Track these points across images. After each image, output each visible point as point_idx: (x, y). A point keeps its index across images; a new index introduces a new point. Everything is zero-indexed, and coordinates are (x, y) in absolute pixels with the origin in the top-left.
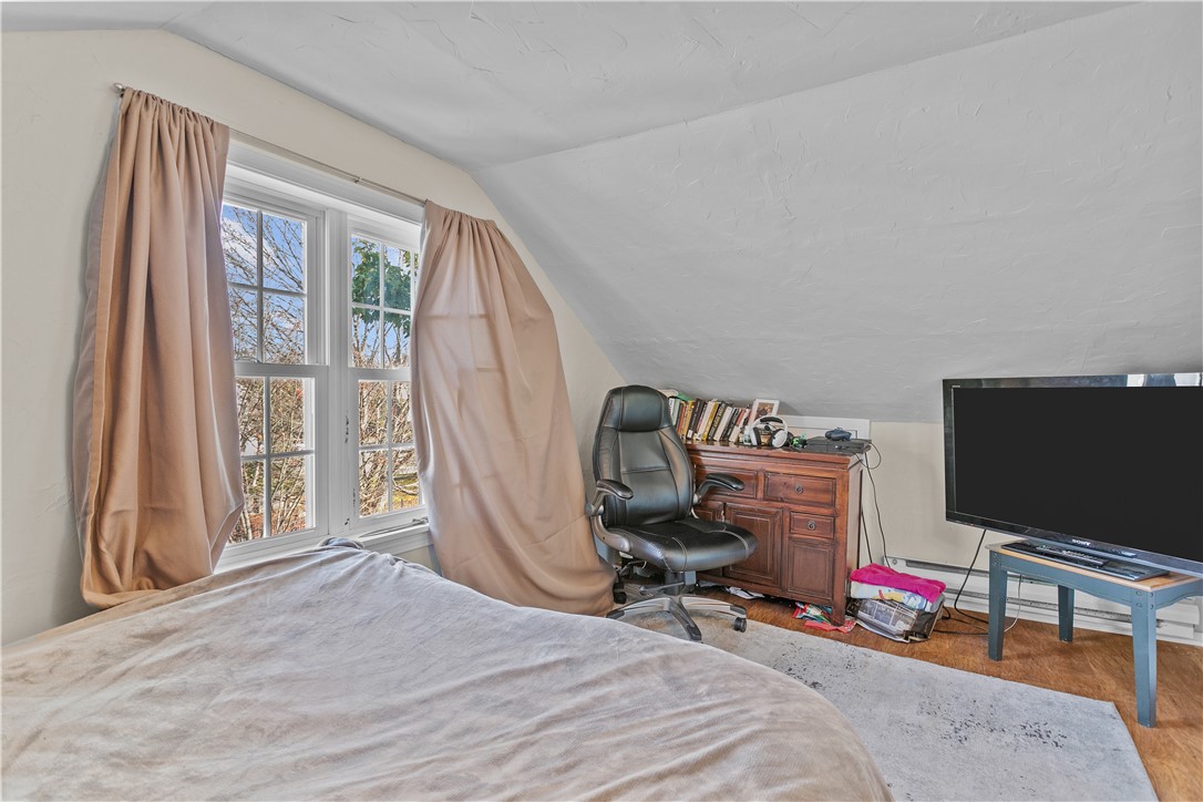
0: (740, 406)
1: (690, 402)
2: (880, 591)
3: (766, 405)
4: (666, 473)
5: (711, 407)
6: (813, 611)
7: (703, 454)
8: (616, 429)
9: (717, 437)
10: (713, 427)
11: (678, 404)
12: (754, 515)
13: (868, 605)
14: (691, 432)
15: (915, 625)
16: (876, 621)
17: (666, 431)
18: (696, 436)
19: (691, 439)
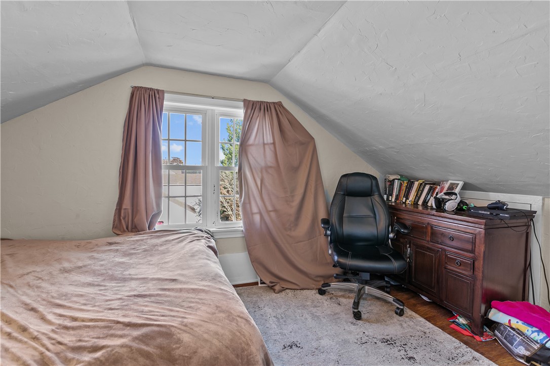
0: (434, 185)
1: (405, 182)
2: (510, 321)
3: (454, 184)
4: (372, 220)
5: (416, 184)
6: (462, 320)
7: (405, 212)
8: (344, 195)
9: (420, 202)
10: (418, 197)
11: (399, 183)
12: (426, 251)
13: (502, 328)
14: (404, 199)
15: (535, 354)
16: (505, 341)
17: (376, 197)
18: (408, 202)
19: (405, 203)
